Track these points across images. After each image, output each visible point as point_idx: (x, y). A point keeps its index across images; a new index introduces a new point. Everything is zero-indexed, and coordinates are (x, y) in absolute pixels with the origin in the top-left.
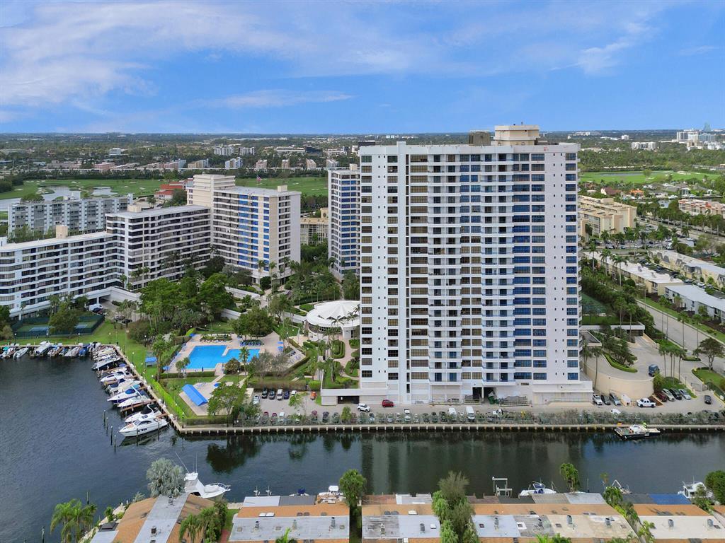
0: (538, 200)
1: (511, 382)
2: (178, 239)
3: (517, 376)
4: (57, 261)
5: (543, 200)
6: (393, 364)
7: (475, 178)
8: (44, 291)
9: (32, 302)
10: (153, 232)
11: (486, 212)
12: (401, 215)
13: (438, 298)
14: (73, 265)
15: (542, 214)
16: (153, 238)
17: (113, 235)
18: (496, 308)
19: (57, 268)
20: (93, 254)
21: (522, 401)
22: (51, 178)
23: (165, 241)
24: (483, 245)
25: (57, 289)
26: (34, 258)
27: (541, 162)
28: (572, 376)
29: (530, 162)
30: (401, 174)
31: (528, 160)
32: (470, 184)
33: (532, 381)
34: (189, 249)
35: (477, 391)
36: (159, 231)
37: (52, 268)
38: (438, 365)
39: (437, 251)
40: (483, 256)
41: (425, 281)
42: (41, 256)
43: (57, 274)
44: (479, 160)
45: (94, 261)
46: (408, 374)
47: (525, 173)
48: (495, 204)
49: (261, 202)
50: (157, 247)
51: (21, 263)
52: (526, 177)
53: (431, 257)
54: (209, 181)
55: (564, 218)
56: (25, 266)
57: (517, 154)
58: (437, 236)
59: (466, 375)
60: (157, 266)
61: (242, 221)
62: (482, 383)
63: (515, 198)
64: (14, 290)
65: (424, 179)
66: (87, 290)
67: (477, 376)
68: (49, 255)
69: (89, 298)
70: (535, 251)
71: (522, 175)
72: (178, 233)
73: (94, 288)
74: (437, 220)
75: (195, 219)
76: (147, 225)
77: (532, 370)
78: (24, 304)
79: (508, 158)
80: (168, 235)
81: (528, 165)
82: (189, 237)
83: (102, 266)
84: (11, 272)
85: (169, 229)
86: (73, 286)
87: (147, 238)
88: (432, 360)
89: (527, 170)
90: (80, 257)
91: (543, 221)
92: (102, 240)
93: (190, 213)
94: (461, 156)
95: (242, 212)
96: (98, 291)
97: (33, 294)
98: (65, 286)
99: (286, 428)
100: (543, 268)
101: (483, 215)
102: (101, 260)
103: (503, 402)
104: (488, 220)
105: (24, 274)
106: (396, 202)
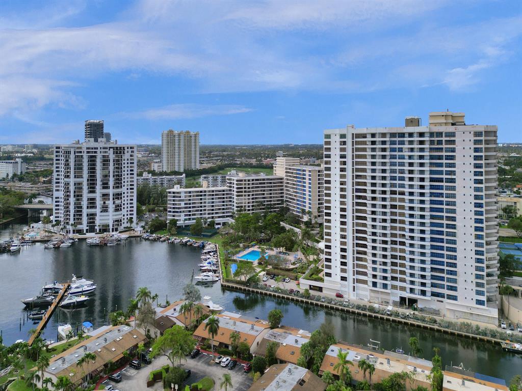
0: (450, 167)
1: (428, 297)
2: (264, 194)
3: (433, 294)
4: (201, 199)
5: (455, 167)
6: (343, 271)
7: (401, 150)
8: (194, 215)
9: (190, 219)
10: (249, 188)
11: (409, 173)
12: (349, 173)
13: (374, 230)
14: (209, 203)
15: (453, 177)
16: (249, 192)
17: (229, 188)
18: (417, 243)
19: (201, 203)
20: (219, 198)
21: (437, 312)
22: (239, 167)
23: (256, 195)
24: (407, 197)
25: (201, 214)
26: (190, 196)
27: (452, 139)
28: (480, 302)
29: (444, 139)
30: (349, 146)
31: (442, 137)
32: (397, 153)
33: (445, 300)
34: (271, 201)
35: (403, 300)
36: (252, 188)
37: (198, 203)
38: (375, 276)
39: (374, 199)
40: (407, 205)
41: (365, 218)
42: (194, 196)
43: (201, 207)
44: (404, 137)
45: (219, 202)
46: (354, 279)
47: (440, 146)
48: (416, 168)
49: (307, 173)
50: (251, 197)
51: (184, 198)
52: (441, 150)
53: (369, 202)
54: (283, 161)
55: (473, 181)
56: (186, 200)
57: (433, 133)
58: (374, 188)
59: (394, 287)
60: (251, 208)
61: (298, 185)
62: (407, 295)
63: (431, 164)
64: (181, 212)
65: (364, 150)
66: (216, 217)
67: (403, 289)
68: (197, 196)
69: (216, 222)
70: (447, 205)
71: (437, 148)
72: (264, 191)
73: (219, 217)
74: (373, 178)
75: (274, 183)
76: (245, 184)
77: (446, 292)
78: (186, 220)
79: (426, 135)
80: (257, 191)
81: (442, 140)
82: (271, 194)
83: (224, 205)
84: (179, 202)
85: (258, 187)
86: (209, 214)
87: (245, 192)
88: (370, 272)
89: (442, 144)
90: (213, 199)
91: (455, 182)
92: (224, 191)
93: (271, 179)
94: (391, 134)
95: (298, 180)
96: (221, 219)
97: (190, 215)
98: (205, 214)
99: (272, 293)
100: (455, 217)
101: (407, 175)
102: (223, 202)
103: (422, 310)
104: (411, 179)
105: (185, 204)
106: (345, 165)
